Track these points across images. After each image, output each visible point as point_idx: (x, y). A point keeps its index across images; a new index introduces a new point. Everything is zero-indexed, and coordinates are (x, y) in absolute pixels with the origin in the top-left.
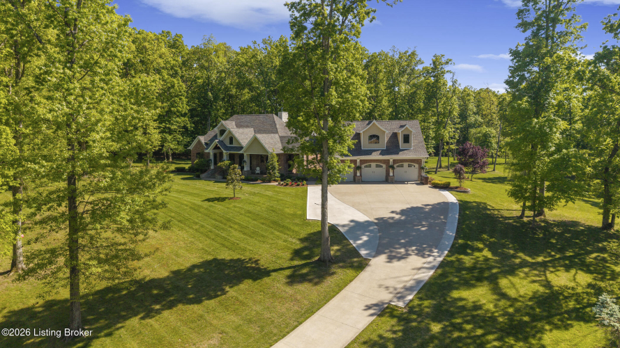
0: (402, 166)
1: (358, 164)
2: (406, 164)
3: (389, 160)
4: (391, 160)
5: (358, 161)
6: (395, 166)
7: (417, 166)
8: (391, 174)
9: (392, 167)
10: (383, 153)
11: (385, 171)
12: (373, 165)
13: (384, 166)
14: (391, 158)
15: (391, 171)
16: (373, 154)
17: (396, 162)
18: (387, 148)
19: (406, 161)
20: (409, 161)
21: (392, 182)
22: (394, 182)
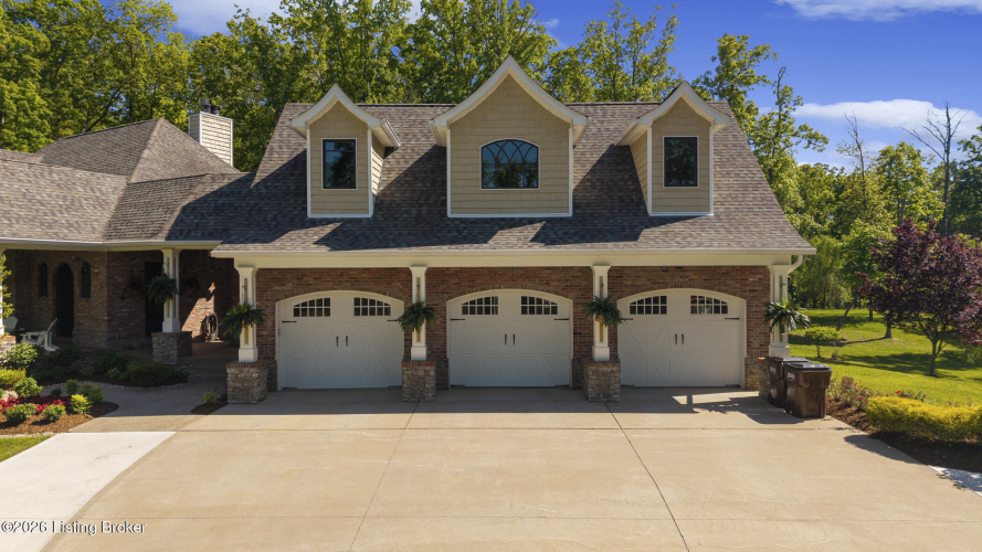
0: (658, 306)
1: (419, 292)
2: (678, 298)
3: (587, 272)
4: (601, 273)
5: (419, 274)
6: (623, 305)
7: (736, 305)
8: (601, 350)
9: (607, 311)
10: (552, 233)
11: (566, 330)
12: (509, 298)
13: (565, 305)
14: (599, 258)
15: (600, 332)
16: (502, 237)
17: (626, 286)
18: (579, 211)
19: (683, 280)
20: (696, 277)
21: (608, 396)
22: (616, 396)
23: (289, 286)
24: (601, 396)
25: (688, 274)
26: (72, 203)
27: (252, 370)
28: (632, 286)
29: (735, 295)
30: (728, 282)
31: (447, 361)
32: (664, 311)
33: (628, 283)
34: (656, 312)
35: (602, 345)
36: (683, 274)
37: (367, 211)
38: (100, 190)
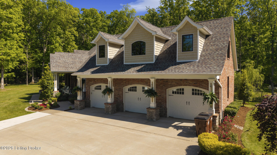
1: (110, 85)
2: (187, 89)
4: (152, 80)
6: (169, 91)
8: (152, 105)
12: (139, 87)
14: (152, 76)
15: (152, 99)
16: (132, 70)
17: (169, 85)
18: (157, 61)
19: (187, 83)
20: (191, 82)
21: (152, 119)
22: (154, 119)
23: (92, 82)
24: (150, 119)
25: (188, 81)
26: (74, 63)
27: (78, 102)
28: (171, 85)
29: (205, 89)
30: (203, 85)
31: (123, 104)
32: (183, 93)
33: (170, 84)
34: (180, 93)
35: (152, 103)
36: (187, 81)
37: (107, 63)
38: (82, 59)
